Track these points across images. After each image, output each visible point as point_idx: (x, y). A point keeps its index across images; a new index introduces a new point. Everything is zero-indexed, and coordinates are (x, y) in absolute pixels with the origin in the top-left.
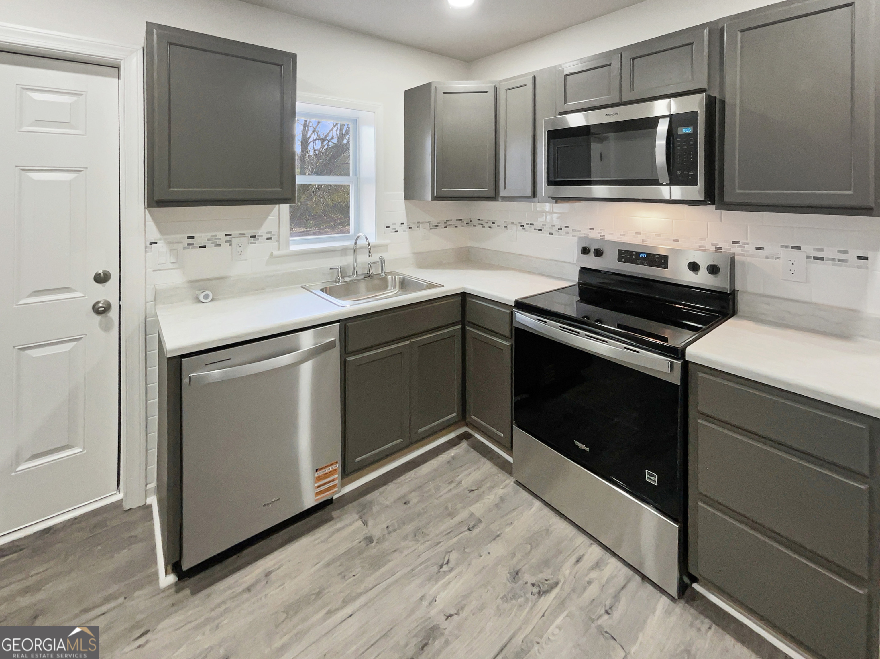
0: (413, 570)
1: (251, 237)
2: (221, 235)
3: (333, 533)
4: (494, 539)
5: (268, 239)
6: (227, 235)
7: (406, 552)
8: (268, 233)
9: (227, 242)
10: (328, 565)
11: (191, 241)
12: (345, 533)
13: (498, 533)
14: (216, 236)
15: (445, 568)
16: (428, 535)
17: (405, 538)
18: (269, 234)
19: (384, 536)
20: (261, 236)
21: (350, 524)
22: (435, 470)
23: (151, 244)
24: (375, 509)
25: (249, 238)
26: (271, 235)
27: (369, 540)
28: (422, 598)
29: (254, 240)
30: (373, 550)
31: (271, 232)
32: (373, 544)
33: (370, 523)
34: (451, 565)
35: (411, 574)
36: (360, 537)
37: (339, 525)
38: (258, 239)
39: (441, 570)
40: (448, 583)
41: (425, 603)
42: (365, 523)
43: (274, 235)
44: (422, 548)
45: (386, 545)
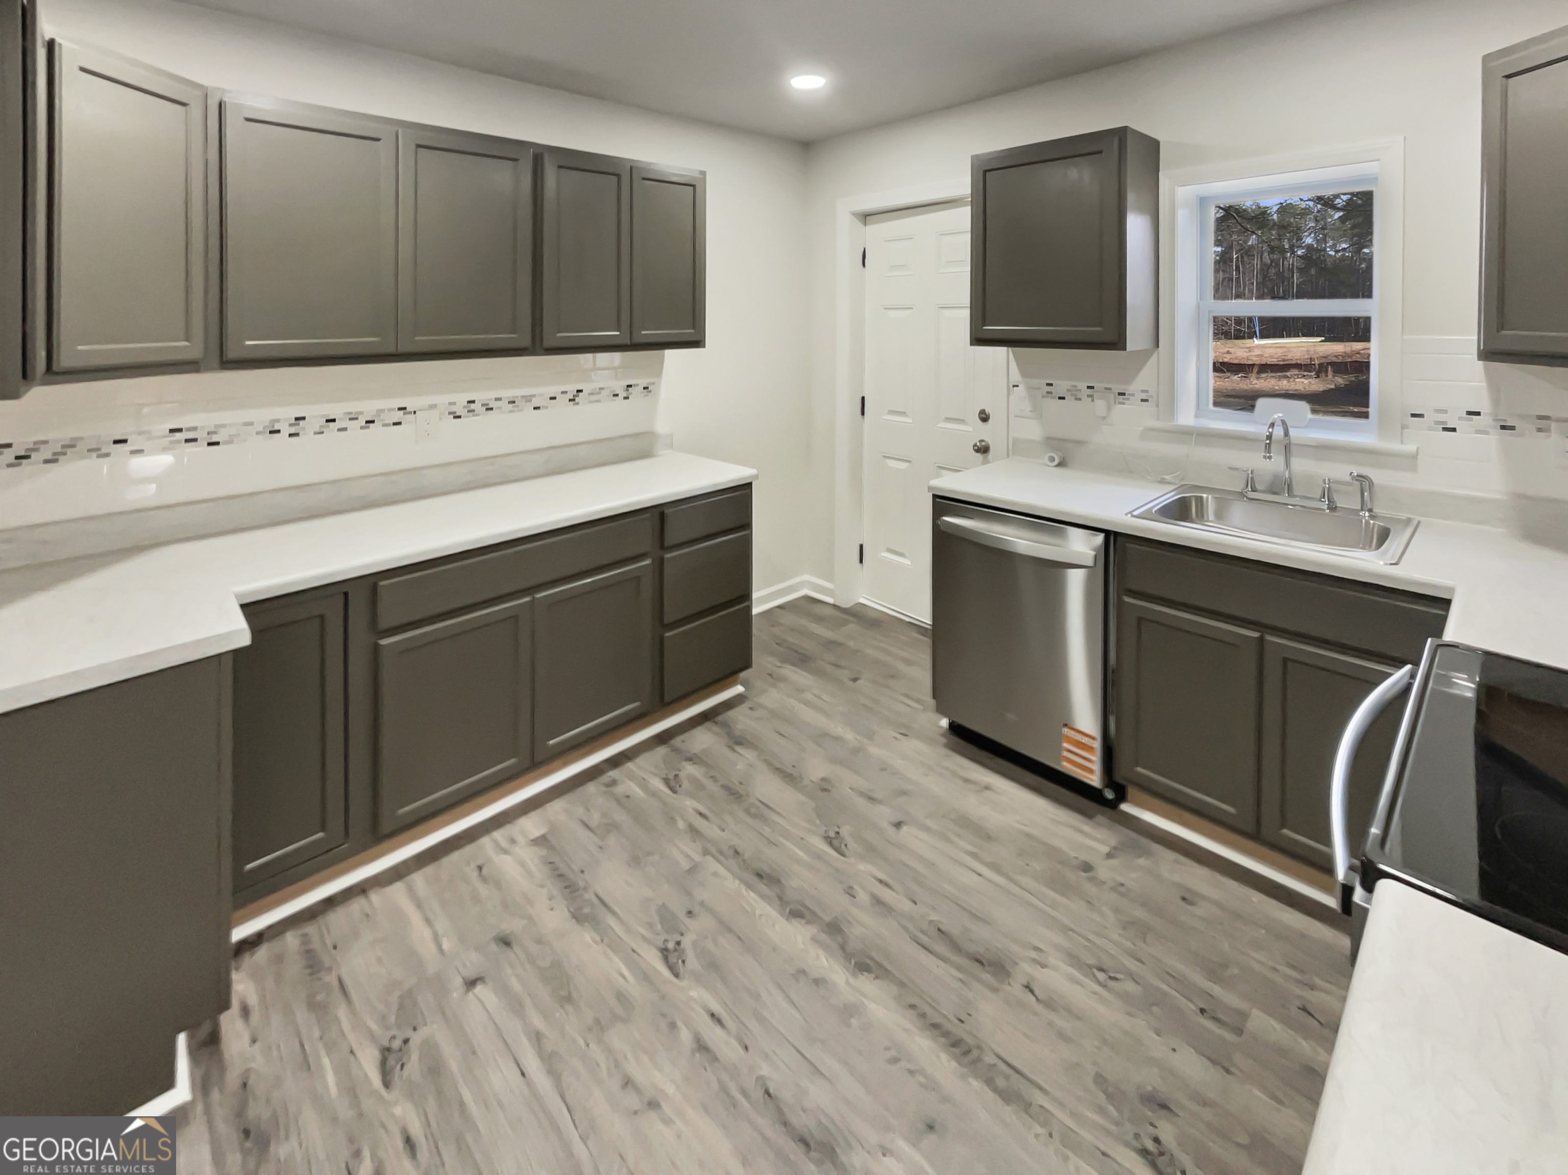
0: (1072, 930)
1: (1120, 394)
2: (1083, 386)
3: (1072, 827)
4: (1214, 1062)
5: (1142, 400)
6: (1089, 387)
7: (1096, 917)
8: (1143, 391)
9: (1088, 396)
10: (1028, 835)
11: (1049, 389)
12: (1081, 839)
13: (1232, 1069)
14: (1075, 386)
15: (1101, 976)
16: (1145, 942)
17: (1116, 910)
18: (1145, 394)
19: (1104, 883)
20: (1133, 395)
21: (1096, 840)
22: (1303, 936)
23: (1014, 386)
24: (1142, 861)
25: (1115, 395)
26: (1147, 396)
27: (1087, 867)
28: (1037, 949)
29: (1123, 399)
30: (1072, 876)
31: (1146, 391)
32: (1083, 874)
33: (1114, 862)
34: (1111, 983)
35: (1066, 930)
36: (1084, 857)
37: (1086, 828)
38: (1128, 399)
39: (1095, 970)
40: (1078, 983)
41: (1033, 954)
42: (1109, 856)
43: (1152, 396)
44: (1115, 937)
45: (1092, 890)
